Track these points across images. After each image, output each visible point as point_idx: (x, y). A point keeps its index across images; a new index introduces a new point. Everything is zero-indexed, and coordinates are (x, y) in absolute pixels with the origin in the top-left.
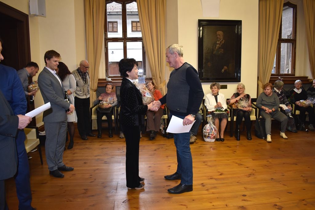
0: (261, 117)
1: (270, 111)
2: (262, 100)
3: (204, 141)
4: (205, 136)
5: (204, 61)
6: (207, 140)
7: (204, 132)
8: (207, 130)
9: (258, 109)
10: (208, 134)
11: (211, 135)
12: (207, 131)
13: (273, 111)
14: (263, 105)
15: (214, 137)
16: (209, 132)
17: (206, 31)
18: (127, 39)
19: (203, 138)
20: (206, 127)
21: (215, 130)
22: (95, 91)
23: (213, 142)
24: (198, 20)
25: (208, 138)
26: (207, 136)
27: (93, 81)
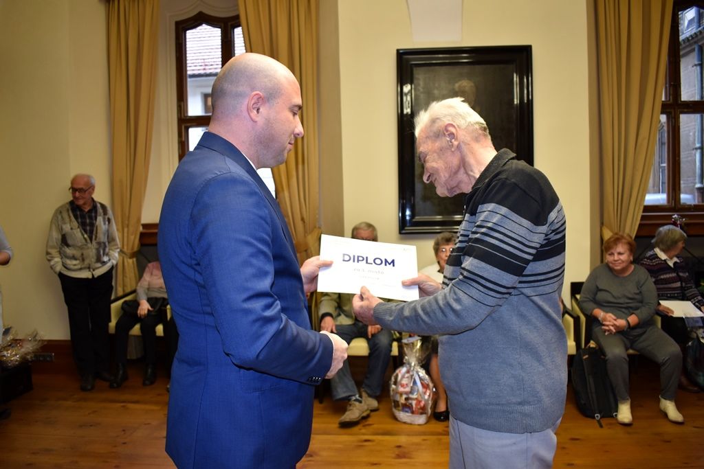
0: (592, 344)
1: (621, 322)
2: (597, 287)
3: (395, 418)
4: (397, 404)
6: (403, 416)
7: (393, 390)
8: (402, 386)
9: (583, 319)
10: (404, 396)
11: (413, 403)
12: (402, 389)
13: (632, 324)
14: (601, 305)
15: (423, 411)
16: (406, 393)
17: (422, 83)
19: (391, 409)
20: (397, 375)
21: (425, 386)
22: (133, 255)
23: (419, 425)
24: (398, 50)
25: (407, 410)
26: (402, 404)
27: (126, 230)
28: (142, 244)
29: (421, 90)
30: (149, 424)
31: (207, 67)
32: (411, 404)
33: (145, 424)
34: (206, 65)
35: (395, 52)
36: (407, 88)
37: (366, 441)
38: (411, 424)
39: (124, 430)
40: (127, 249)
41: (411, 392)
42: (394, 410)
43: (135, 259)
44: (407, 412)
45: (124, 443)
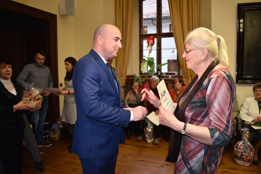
3: (235, 162)
4: (236, 157)
5: (245, 56)
6: (240, 162)
7: (235, 151)
8: (240, 149)
10: (240, 154)
11: (244, 157)
12: (240, 151)
15: (249, 161)
16: (242, 152)
17: (248, 18)
18: (162, 34)
20: (238, 144)
21: (251, 151)
22: (123, 87)
23: (246, 166)
24: (238, 4)
25: (241, 159)
26: (239, 157)
27: (121, 78)
28: (126, 83)
29: (248, 21)
30: (133, 154)
31: (148, 16)
32: (243, 157)
33: (131, 154)
34: (148, 15)
35: (237, 5)
36: (242, 21)
37: (225, 171)
38: (243, 166)
39: (124, 156)
40: (121, 85)
41: (244, 152)
42: (235, 159)
43: (124, 89)
44: (242, 161)
45: (125, 162)
